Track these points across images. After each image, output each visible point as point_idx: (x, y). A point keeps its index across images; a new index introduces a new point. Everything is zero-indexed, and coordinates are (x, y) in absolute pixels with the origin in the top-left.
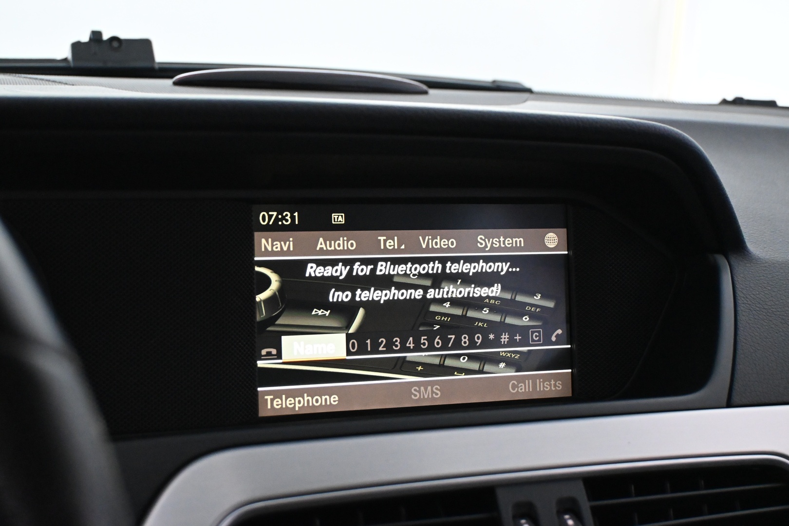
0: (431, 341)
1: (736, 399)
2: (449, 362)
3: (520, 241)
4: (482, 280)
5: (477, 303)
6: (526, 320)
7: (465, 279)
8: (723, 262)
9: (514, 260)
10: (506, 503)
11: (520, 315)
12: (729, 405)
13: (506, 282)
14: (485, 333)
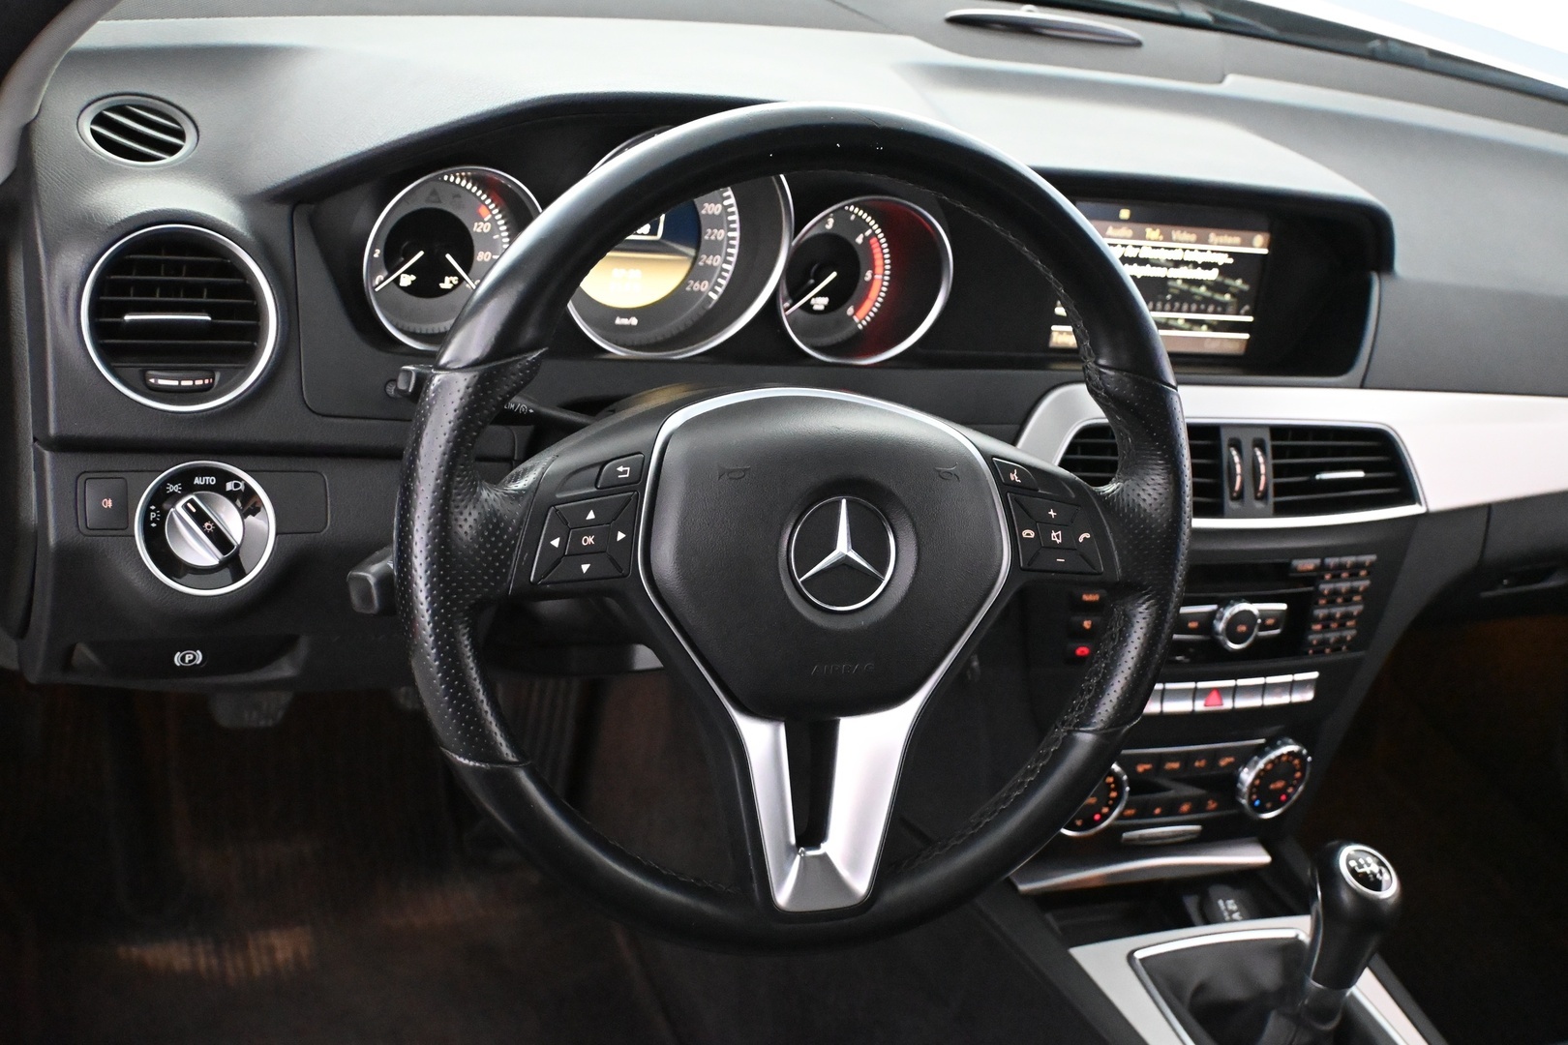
0: (1163, 306)
1: (1367, 382)
2: (1171, 322)
3: (1237, 240)
4: (1207, 266)
5: (1198, 283)
6: (1227, 297)
7: (1195, 265)
8: (1375, 278)
9: (1231, 255)
10: (1225, 437)
11: (1224, 293)
12: (1362, 386)
13: (1224, 270)
14: (1199, 303)
